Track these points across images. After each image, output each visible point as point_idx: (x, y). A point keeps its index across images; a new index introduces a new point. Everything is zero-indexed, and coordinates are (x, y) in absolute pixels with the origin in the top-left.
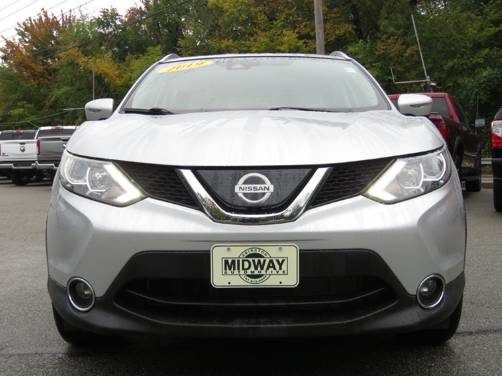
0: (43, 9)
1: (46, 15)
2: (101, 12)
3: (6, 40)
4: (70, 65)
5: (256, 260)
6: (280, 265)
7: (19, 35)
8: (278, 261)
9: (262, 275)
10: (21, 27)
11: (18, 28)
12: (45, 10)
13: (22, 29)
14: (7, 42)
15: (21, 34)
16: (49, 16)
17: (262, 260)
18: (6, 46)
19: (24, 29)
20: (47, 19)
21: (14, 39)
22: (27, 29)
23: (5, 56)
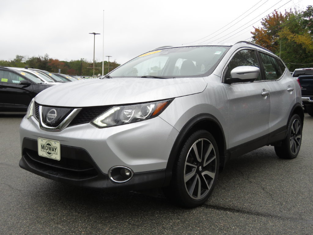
0: (275, 10)
1: (277, 13)
2: (307, 7)
3: (255, 28)
4: (285, 39)
5: (49, 146)
6: (56, 150)
7: (262, 25)
8: (55, 148)
9: (51, 153)
10: (264, 21)
11: (262, 21)
12: (276, 11)
13: (264, 22)
14: (255, 29)
15: (264, 24)
16: (278, 14)
17: (51, 146)
18: (255, 31)
19: (265, 21)
20: (277, 15)
21: (259, 28)
22: (266, 22)
23: (255, 36)
